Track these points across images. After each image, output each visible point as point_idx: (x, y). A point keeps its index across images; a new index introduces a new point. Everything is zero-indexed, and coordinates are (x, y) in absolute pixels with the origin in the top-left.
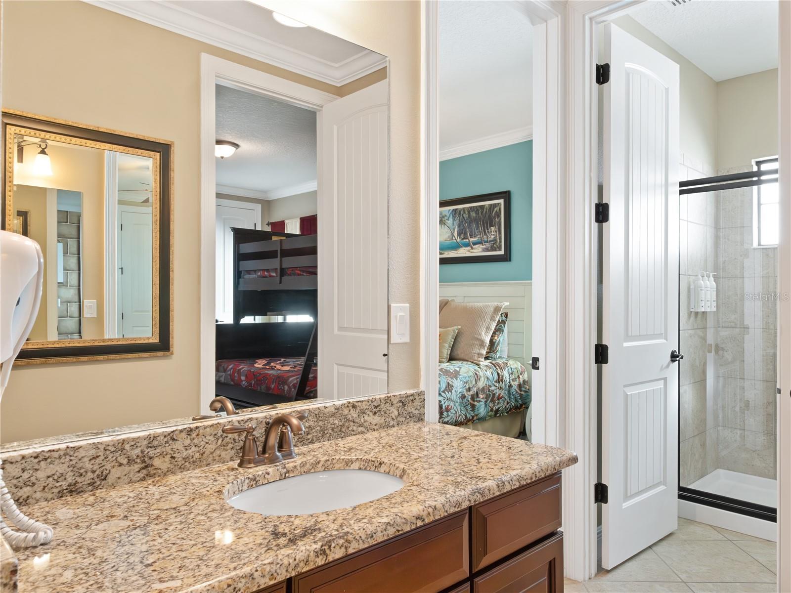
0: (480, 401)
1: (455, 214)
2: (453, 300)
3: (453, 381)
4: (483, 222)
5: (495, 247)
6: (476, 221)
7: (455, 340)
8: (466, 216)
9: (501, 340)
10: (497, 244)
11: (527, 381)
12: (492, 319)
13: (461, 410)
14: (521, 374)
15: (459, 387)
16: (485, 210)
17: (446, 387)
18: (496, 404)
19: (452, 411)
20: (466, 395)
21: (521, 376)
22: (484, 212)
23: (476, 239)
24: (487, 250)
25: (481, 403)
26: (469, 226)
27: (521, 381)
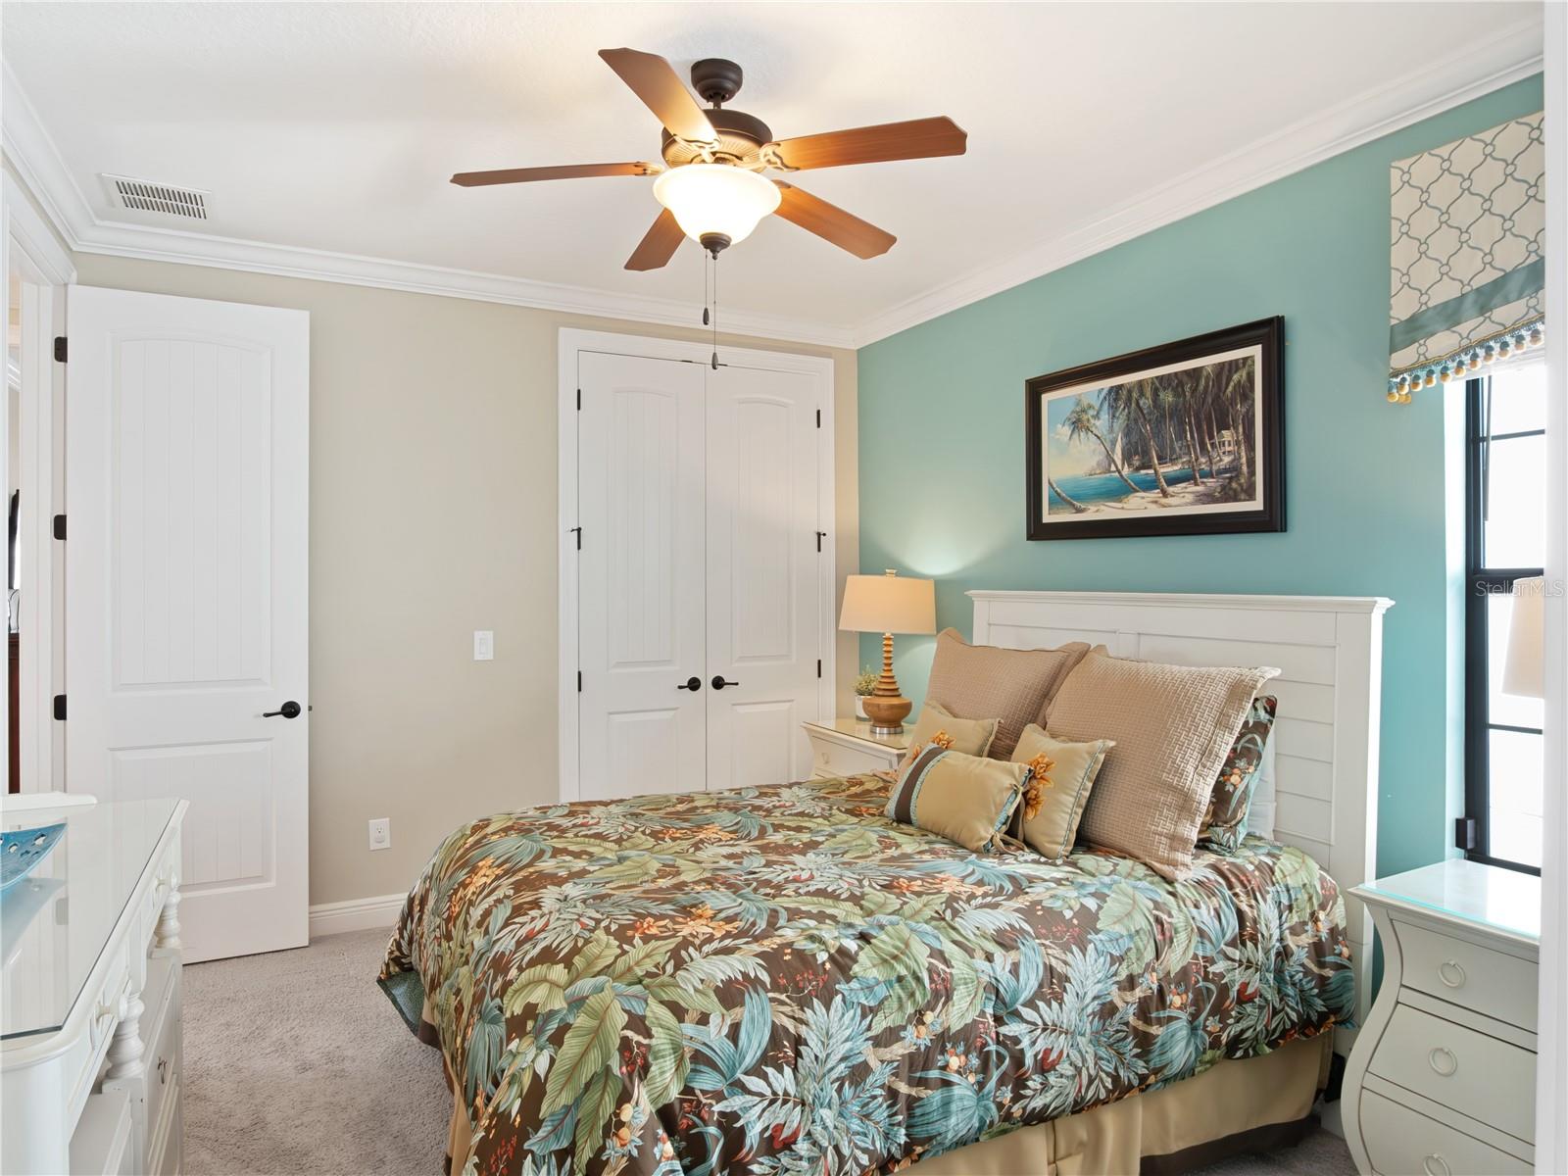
0: (1171, 1019)
1: (1116, 400)
2: (1101, 648)
3: (1069, 958)
4: (1197, 417)
5: (1235, 491)
6: (1177, 414)
7: (1097, 782)
8: (1146, 402)
9: (1252, 788)
10: (1243, 481)
11: (1345, 929)
12: (1222, 722)
13: (1098, 1058)
14: (1323, 907)
15: (1092, 980)
16: (1203, 382)
17: (1041, 986)
18: (1231, 1021)
19: (1065, 1068)
20: (1119, 1004)
21: (1322, 915)
22: (1201, 388)
23: (1176, 468)
24: (1208, 497)
25: (1175, 1025)
26: (1158, 433)
27: (1324, 934)
